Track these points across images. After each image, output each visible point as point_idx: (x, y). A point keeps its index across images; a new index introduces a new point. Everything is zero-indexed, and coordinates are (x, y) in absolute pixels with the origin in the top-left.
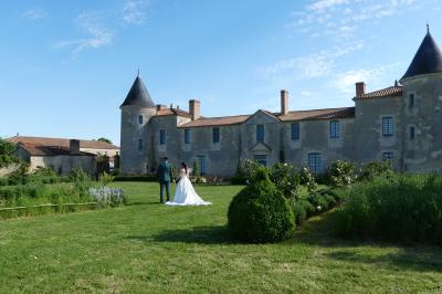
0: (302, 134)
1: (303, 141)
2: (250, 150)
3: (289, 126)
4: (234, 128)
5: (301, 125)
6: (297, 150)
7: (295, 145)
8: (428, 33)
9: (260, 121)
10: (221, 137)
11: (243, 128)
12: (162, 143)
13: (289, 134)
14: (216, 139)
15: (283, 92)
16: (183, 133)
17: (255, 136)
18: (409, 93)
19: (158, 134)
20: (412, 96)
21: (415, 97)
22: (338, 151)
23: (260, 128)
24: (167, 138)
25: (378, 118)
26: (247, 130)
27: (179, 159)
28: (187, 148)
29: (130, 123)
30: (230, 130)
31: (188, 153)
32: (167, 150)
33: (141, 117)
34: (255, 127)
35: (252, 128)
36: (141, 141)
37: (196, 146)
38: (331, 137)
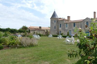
4: (79, 23)
9: (87, 21)
10: (76, 25)
11: (82, 23)
12: (60, 27)
14: (74, 26)
16: (66, 25)
19: (59, 25)
23: (87, 22)
24: (61, 26)
26: (83, 23)
27: (64, 31)
28: (67, 28)
29: (52, 22)
30: (78, 24)
31: (67, 29)
32: (62, 29)
33: (55, 21)
34: (86, 22)
35: (85, 23)
36: (55, 27)
37: (69, 28)
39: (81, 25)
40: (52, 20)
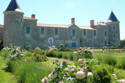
0: (87, 34)
1: (87, 36)
2: (70, 38)
3: (83, 31)
5: (86, 31)
7: (85, 37)
8: (112, 11)
9: (74, 28)
13: (83, 33)
16: (40, 29)
17: (72, 33)
18: (113, 26)
19: (25, 28)
20: (114, 27)
21: (115, 27)
22: (96, 40)
24: (31, 31)
27: (38, 41)
28: (42, 36)
29: (18, 21)
30: (62, 30)
31: (44, 38)
32: (31, 36)
34: (72, 30)
36: (22, 31)
37: (47, 36)
38: (94, 35)
39: (66, 33)
40: (17, 15)
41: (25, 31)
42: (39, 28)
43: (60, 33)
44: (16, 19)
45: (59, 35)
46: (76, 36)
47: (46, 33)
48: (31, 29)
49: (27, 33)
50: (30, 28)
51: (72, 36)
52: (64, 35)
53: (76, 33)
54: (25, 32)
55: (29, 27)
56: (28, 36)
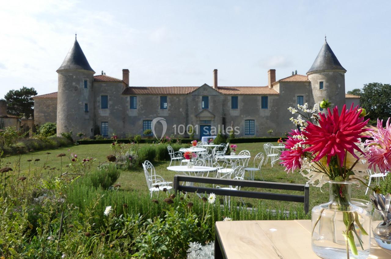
0: (240, 104)
1: (241, 110)
2: (196, 116)
4: (181, 98)
5: (239, 98)
6: (236, 117)
7: (234, 113)
8: (326, 43)
9: (206, 93)
10: (169, 105)
11: (189, 98)
13: (230, 104)
14: (163, 106)
15: (216, 71)
16: (129, 99)
17: (200, 105)
18: (319, 81)
19: (99, 99)
20: (322, 83)
22: (267, 118)
25: (294, 96)
26: (194, 99)
27: (124, 122)
28: (133, 113)
29: (76, 87)
30: (177, 99)
31: (135, 117)
32: (110, 114)
33: (86, 82)
34: (201, 97)
35: (198, 98)
36: (86, 105)
37: (143, 112)
38: (263, 107)
39: (187, 105)
40: (74, 77)
41: (99, 104)
42: (127, 98)
43: (172, 105)
44: (74, 83)
45: (169, 111)
46: (211, 111)
47: (141, 108)
48: (110, 100)
49: (102, 108)
50: (109, 98)
51: (200, 111)
52: (181, 110)
53: (211, 105)
54: (99, 106)
55: (107, 96)
56: (104, 113)
